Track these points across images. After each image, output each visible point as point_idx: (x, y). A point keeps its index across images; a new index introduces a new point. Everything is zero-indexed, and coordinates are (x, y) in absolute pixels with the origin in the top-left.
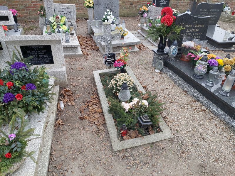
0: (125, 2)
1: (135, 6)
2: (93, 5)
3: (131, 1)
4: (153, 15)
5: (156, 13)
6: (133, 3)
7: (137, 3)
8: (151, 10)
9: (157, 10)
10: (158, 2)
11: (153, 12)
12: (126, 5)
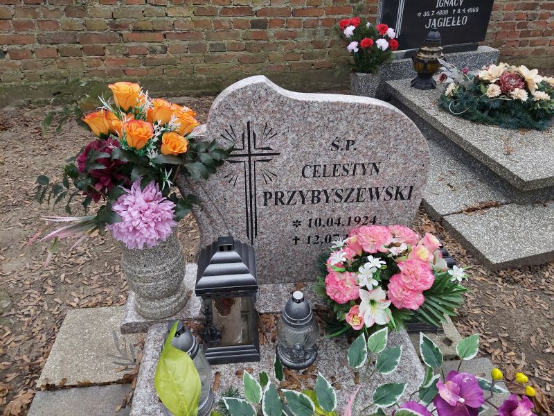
0: (212, 13)
1: (279, 36)
3: (254, 10)
4: (286, 200)
5: (330, 169)
6: (268, 18)
7: (291, 17)
8: (249, 133)
9: (343, 144)
10: (419, 14)
11: (278, 162)
12: (226, 30)
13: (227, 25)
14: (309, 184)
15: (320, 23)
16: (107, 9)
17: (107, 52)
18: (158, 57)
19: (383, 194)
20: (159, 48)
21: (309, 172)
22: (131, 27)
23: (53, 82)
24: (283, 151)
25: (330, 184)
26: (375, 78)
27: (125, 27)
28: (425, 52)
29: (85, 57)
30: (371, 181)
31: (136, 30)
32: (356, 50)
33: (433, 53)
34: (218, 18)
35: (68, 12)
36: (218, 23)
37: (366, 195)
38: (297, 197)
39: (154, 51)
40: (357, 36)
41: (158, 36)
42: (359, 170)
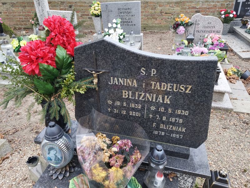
2: (101, 12)
3: (197, 8)
4: (200, 32)
5: (207, 27)
6: (201, 10)
7: (208, 10)
8: (196, 21)
9: (210, 23)
10: (246, 8)
11: (200, 25)
12: (188, 13)
13: (188, 12)
14: (204, 29)
15: (216, 11)
16: (161, 8)
17: (158, 18)
18: (169, 20)
19: (215, 32)
20: (170, 18)
21: (204, 27)
22: (165, 13)
23: (145, 25)
24: (201, 24)
25: (207, 29)
26: (229, 25)
27: (163, 12)
28: (245, 18)
29: (153, 20)
30: (214, 29)
31: (166, 13)
32: (224, 17)
33: (247, 18)
34: (186, 10)
35: (152, 9)
36: (187, 11)
37: (212, 32)
38: (202, 31)
39: (168, 18)
40: (225, 14)
41: (170, 15)
42: (212, 27)
